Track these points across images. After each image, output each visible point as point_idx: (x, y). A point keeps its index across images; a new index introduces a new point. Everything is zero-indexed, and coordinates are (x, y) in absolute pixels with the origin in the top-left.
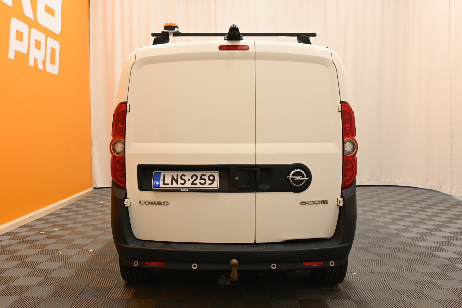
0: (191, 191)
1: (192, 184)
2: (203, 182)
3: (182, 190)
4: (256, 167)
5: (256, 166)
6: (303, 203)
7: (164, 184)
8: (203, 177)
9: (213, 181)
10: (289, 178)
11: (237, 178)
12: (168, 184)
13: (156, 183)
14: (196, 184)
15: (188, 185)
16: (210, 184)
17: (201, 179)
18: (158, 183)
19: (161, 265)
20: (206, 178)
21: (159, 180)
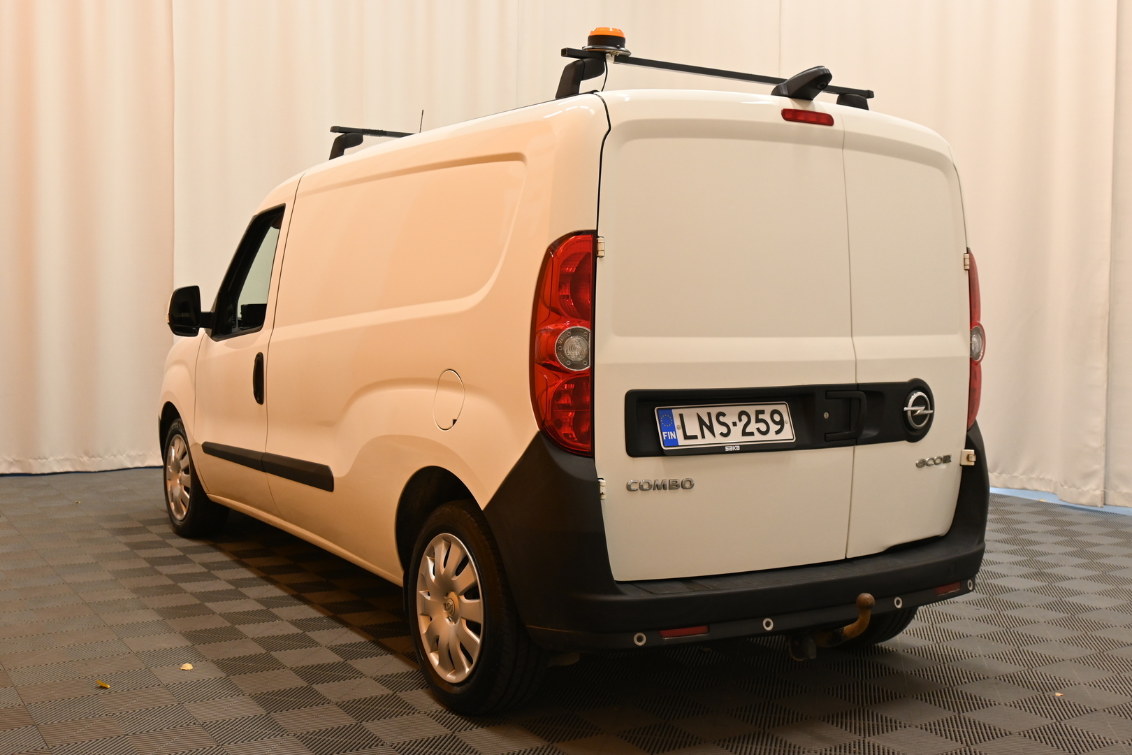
0: (746, 449)
1: (744, 434)
2: (763, 427)
3: (727, 449)
4: (858, 390)
5: (858, 387)
6: (922, 464)
7: (686, 437)
8: (761, 416)
9: (781, 423)
10: (907, 411)
11: (826, 415)
12: (695, 437)
13: (667, 434)
14: (752, 434)
15: (736, 436)
16: (778, 432)
17: (758, 421)
18: (672, 435)
19: (699, 634)
20: (767, 417)
21: (673, 429)
